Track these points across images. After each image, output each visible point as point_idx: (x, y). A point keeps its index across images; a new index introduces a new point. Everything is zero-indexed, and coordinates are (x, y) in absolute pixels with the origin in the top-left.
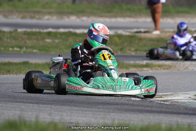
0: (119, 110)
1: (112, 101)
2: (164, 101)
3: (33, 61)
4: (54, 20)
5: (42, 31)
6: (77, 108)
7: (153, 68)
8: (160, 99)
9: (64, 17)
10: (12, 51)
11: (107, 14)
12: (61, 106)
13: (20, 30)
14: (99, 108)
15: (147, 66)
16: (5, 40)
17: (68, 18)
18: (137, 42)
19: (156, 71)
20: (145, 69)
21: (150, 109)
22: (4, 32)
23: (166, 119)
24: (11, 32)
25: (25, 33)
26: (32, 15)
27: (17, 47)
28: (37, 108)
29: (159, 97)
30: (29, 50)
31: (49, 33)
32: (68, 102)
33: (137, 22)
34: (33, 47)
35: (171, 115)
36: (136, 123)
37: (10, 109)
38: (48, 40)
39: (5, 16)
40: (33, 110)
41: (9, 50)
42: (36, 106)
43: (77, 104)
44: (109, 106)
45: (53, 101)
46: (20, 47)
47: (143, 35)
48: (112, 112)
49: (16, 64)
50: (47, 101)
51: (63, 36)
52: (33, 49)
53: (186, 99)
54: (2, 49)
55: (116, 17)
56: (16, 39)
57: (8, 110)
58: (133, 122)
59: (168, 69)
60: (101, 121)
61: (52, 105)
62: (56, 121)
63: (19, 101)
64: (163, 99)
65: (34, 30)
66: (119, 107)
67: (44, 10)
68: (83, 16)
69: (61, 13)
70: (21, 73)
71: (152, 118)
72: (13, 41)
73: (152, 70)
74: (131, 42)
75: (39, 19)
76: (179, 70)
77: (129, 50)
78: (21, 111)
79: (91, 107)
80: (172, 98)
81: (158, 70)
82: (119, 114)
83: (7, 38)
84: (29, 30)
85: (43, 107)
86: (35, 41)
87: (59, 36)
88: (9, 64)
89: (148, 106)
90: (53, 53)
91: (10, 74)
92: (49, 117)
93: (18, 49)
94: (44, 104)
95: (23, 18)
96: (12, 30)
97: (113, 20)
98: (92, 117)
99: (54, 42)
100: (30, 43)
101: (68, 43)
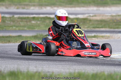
3: (24, 34)
5: (29, 16)
7: (98, 38)
9: (43, 8)
11: (69, 6)
13: (16, 16)
15: (95, 37)
17: (46, 8)
18: (88, 22)
19: (100, 40)
20: (93, 38)
22: (6, 17)
23: (108, 68)
24: (10, 18)
25: (19, 18)
26: (23, 6)
27: (15, 26)
28: (27, 63)
30: (22, 28)
31: (34, 18)
33: (88, 10)
34: (24, 26)
36: (89, 71)
37: (11, 64)
38: (33, 22)
39: (7, 8)
40: (25, 65)
47: (92, 18)
48: (74, 65)
49: (14, 37)
51: (42, 20)
53: (119, 57)
55: (75, 7)
56: (13, 21)
58: (86, 71)
59: (107, 38)
60: (67, 71)
62: (39, 71)
65: (24, 16)
67: (30, 4)
68: (55, 7)
69: (41, 5)
70: (17, 42)
71: (98, 68)
72: (12, 23)
73: (97, 39)
74: (84, 22)
75: (27, 9)
76: (114, 39)
77: (84, 27)
78: (18, 65)
81: (101, 39)
82: (78, 66)
83: (8, 21)
84: (21, 16)
86: (25, 23)
87: (40, 19)
88: (10, 37)
91: (10, 43)
92: (35, 69)
95: (17, 9)
96: (11, 16)
97: (73, 9)
98: (62, 68)
99: (37, 23)
100: (22, 24)
101: (46, 24)
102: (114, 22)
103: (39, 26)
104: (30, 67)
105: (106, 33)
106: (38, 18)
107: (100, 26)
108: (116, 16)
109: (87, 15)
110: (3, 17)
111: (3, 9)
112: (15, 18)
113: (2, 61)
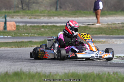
4: (46, 19)
10: (24, 36)
11: (73, 16)
13: (28, 25)
17: (53, 18)
18: (88, 29)
22: (20, 26)
24: (23, 26)
25: (31, 26)
26: (35, 17)
28: (33, 65)
30: (32, 35)
31: (43, 26)
33: (89, 19)
34: (35, 33)
38: (43, 30)
39: (21, 18)
41: (22, 35)
47: (91, 26)
51: (50, 28)
54: (19, 34)
55: (78, 17)
56: (26, 29)
59: (103, 43)
67: (41, 15)
68: (61, 17)
70: (28, 47)
72: (25, 31)
73: (95, 43)
74: (85, 30)
76: (109, 44)
81: (98, 44)
82: (75, 67)
84: (33, 25)
86: (36, 30)
87: (48, 27)
90: (45, 36)
91: (22, 47)
93: (27, 35)
95: (30, 19)
98: (61, 69)
99: (46, 30)
100: (33, 31)
101: (52, 31)
102: (110, 30)
103: (47, 33)
105: (103, 39)
106: (46, 27)
107: (98, 33)
108: (111, 24)
110: (17, 26)
111: (18, 19)
112: (28, 26)
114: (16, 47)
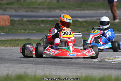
0: (86, 67)
1: (81, 62)
2: (114, 62)
3: (33, 38)
4: (46, 13)
5: (38, 19)
6: (60, 67)
8: (111, 60)
9: (52, 11)
10: (20, 32)
11: (79, 9)
12: (50, 65)
13: (24, 19)
14: (74, 67)
16: (16, 25)
17: (55, 11)
21: (105, 67)
22: (15, 21)
23: (115, 72)
24: (19, 21)
25: (28, 21)
26: (32, 9)
28: (35, 67)
29: (111, 59)
30: (30, 31)
31: (43, 21)
32: (54, 63)
33: (97, 13)
35: (118, 70)
37: (19, 68)
38: (42, 25)
39: (16, 11)
40: (33, 68)
41: (18, 32)
42: (35, 66)
43: (60, 64)
44: (80, 65)
45: (45, 63)
46: (25, 30)
48: (82, 69)
49: (23, 40)
50: (41, 62)
51: (51, 23)
52: (33, 31)
54: (14, 31)
55: (84, 10)
56: (22, 25)
57: (18, 68)
58: (94, 75)
61: (44, 65)
62: (47, 75)
63: (24, 62)
64: (113, 60)
65: (33, 19)
66: (86, 65)
67: (39, 7)
68: (63, 10)
69: (50, 8)
71: (106, 72)
72: (21, 26)
75: (37, 12)
78: (25, 69)
79: (69, 66)
80: (119, 60)
82: (86, 70)
83: (17, 25)
84: (30, 19)
85: (39, 66)
86: (34, 26)
87: (49, 22)
88: (18, 40)
89: (104, 65)
90: (45, 33)
91: (19, 46)
93: (24, 31)
94: (40, 64)
95: (26, 12)
96: (20, 19)
97: (82, 12)
98: (69, 72)
99: (46, 26)
100: (31, 27)
103: (48, 29)
104: (38, 70)
106: (47, 21)
109: (96, 18)
110: (11, 21)
111: (12, 12)
112: (24, 21)
113: (10, 64)
114: (11, 46)
